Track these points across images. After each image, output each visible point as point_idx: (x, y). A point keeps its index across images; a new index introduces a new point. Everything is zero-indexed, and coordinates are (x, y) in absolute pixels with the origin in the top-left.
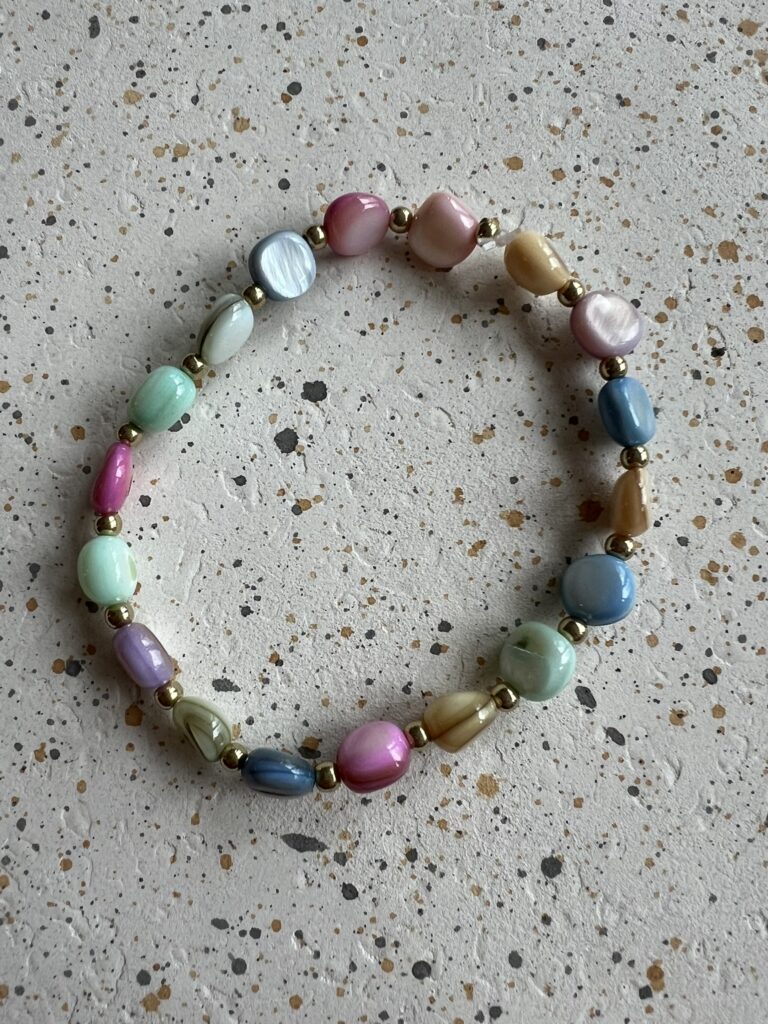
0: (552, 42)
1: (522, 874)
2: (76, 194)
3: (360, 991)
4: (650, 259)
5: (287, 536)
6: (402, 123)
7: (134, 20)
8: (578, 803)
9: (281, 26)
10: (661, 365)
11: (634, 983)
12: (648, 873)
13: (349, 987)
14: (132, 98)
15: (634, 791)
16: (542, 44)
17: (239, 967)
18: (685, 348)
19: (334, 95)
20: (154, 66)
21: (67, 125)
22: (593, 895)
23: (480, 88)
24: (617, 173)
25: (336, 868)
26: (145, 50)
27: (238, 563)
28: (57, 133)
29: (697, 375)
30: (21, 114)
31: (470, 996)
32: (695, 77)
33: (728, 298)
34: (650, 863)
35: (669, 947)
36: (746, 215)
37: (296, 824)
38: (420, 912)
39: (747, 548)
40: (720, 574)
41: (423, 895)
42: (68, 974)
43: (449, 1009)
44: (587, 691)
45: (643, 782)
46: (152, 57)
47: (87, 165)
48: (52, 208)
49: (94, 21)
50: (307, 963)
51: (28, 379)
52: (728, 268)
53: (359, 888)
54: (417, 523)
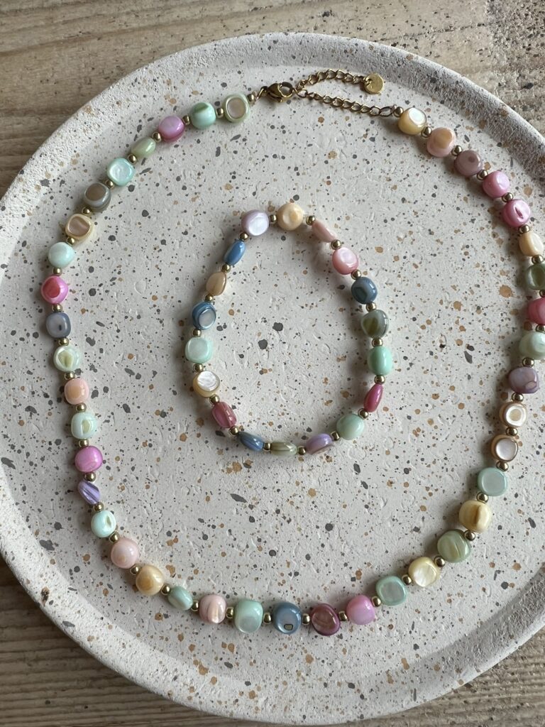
0: (408, 200)
1: (318, 527)
2: (198, 224)
3: (248, 555)
4: (425, 302)
5: (255, 382)
6: (338, 222)
7: (235, 152)
8: (345, 506)
9: (296, 169)
10: (418, 346)
11: (350, 575)
12: (365, 537)
13: (244, 553)
14: (228, 187)
15: (367, 507)
16: (403, 200)
17: (205, 537)
18: (430, 342)
19: (312, 204)
20: (240, 175)
21: (199, 193)
22: (342, 541)
23: (373, 215)
24: (420, 263)
26: (238, 168)
27: (234, 388)
28: (195, 196)
29: (431, 353)
30: (181, 184)
31: (288, 566)
32: (464, 228)
33: (452, 325)
34: (366, 534)
35: (366, 565)
36: (469, 292)
37: (237, 491)
38: (277, 532)
39: (434, 425)
40: (420, 433)
41: (279, 526)
42: (141, 526)
43: (280, 569)
44: (358, 466)
45: (371, 503)
46: (240, 171)
47: (205, 213)
48: (187, 228)
49: (219, 149)
50: (231, 541)
51: (165, 297)
52: (456, 312)
53: (256, 519)
54: (307, 388)
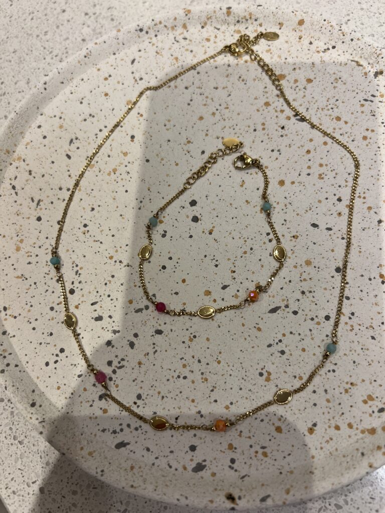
25: (287, 310)
